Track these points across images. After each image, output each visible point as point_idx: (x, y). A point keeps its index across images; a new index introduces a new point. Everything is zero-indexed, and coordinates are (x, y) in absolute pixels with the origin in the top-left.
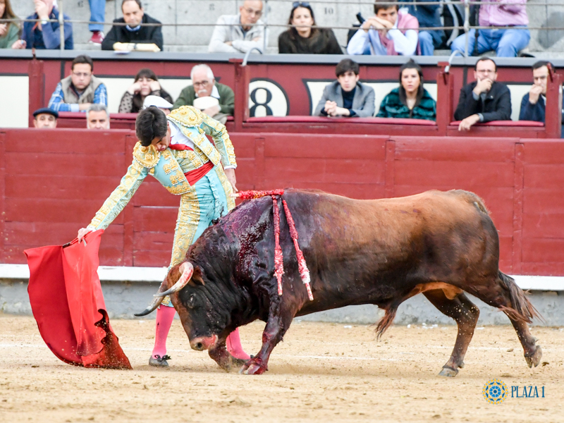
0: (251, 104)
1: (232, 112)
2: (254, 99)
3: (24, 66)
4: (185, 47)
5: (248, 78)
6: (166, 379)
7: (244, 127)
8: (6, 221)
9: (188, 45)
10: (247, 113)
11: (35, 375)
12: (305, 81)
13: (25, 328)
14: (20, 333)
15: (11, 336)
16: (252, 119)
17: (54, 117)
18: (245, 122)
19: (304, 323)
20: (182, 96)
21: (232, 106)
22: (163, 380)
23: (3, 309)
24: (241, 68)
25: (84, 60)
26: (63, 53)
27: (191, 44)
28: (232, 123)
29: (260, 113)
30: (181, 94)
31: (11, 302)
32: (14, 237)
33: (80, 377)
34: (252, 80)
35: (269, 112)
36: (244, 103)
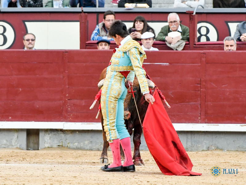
0: (198, 35)
1: (188, 40)
2: (200, 32)
3: (77, 17)
4: (162, 5)
5: (196, 21)
6: (155, 183)
7: (194, 47)
8: (69, 100)
9: (164, 4)
10: (196, 40)
11: (86, 181)
12: (227, 23)
13: (80, 156)
14: (77, 159)
15: (72, 161)
16: (199, 43)
17: (107, 44)
18: (195, 45)
19: (228, 152)
20: (162, 31)
21: (188, 36)
22: (154, 183)
23: (68, 146)
24: (192, 16)
25: (110, 13)
26: (97, 9)
27: (166, 4)
28: (189, 45)
29: (203, 40)
30: (161, 30)
31: (72, 143)
32: (73, 108)
33: (110, 182)
34: (199, 23)
35: (208, 39)
36: (194, 35)
